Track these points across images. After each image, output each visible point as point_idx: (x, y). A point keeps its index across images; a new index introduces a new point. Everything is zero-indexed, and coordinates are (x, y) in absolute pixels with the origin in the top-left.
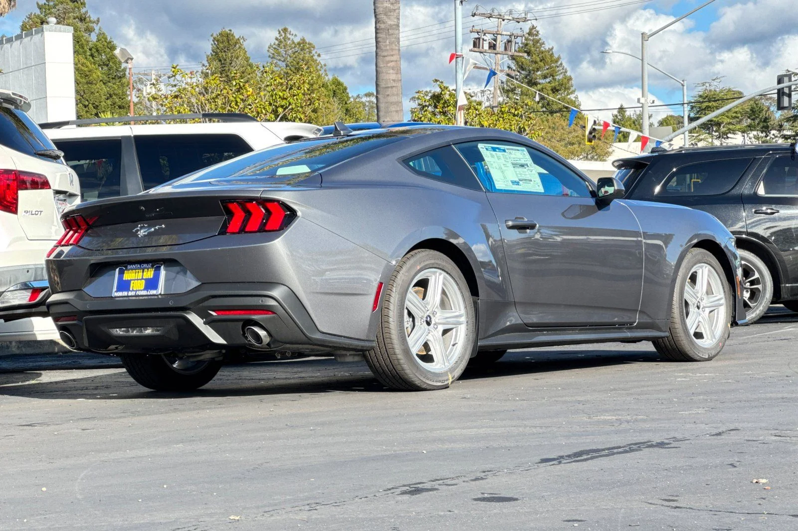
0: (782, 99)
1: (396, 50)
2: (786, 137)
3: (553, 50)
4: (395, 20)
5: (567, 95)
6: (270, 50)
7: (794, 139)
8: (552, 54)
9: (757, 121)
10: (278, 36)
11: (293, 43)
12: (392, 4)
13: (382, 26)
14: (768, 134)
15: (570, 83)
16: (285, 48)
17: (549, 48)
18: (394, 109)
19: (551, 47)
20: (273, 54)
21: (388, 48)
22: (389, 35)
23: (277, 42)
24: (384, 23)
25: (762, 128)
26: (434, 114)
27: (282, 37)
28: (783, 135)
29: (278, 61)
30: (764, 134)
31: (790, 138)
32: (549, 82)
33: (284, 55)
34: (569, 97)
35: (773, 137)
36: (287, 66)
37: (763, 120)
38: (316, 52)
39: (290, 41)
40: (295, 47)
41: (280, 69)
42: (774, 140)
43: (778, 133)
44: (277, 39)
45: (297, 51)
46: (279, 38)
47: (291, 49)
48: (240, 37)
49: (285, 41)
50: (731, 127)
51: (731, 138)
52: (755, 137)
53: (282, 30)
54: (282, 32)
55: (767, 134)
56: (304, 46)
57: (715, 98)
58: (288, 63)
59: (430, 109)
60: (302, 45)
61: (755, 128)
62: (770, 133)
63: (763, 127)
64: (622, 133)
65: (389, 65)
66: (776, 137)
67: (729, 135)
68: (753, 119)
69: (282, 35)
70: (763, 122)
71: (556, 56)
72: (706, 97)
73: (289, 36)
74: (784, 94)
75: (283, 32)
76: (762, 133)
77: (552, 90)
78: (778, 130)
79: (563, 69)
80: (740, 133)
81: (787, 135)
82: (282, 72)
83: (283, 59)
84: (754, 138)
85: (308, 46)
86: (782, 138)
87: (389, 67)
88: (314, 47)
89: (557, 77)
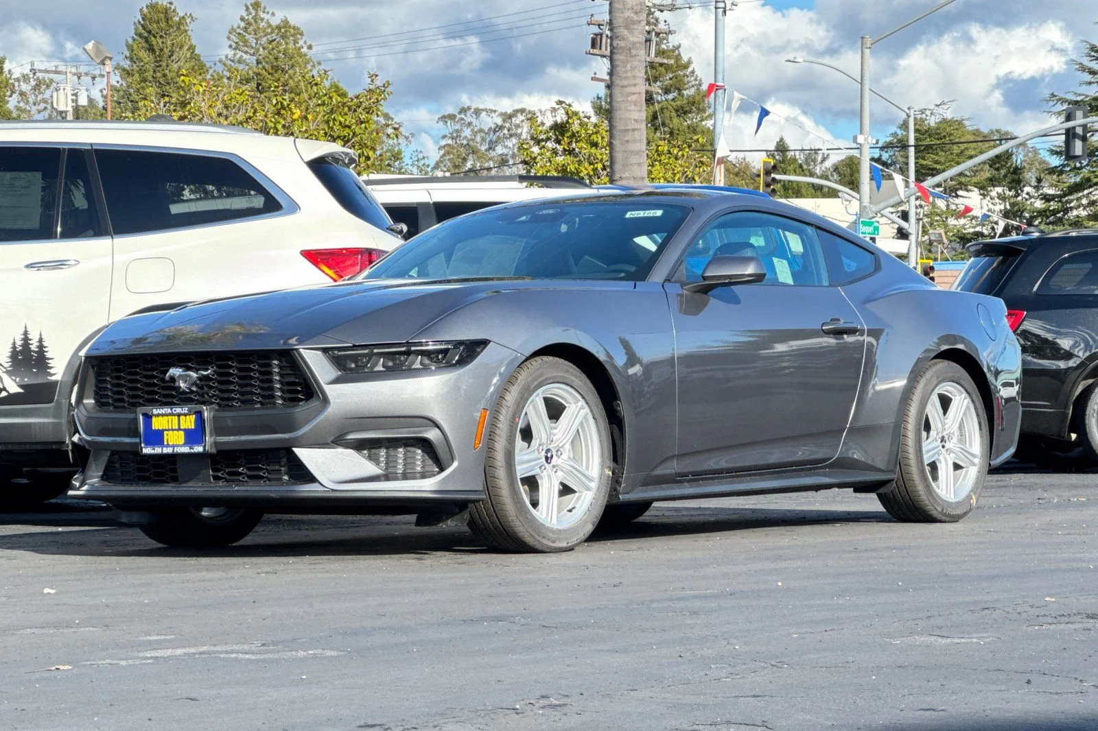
0: (1072, 143)
1: (640, 77)
2: (1047, 199)
3: (680, 49)
4: (640, 36)
5: (701, 121)
6: (232, 37)
7: (1060, 201)
8: (679, 54)
9: (1003, 172)
10: (244, 14)
11: (270, 26)
12: (636, 13)
13: (622, 44)
14: (1019, 191)
15: (706, 102)
16: (255, 34)
17: (673, 46)
18: (635, 161)
19: (676, 44)
20: (236, 43)
21: (629, 74)
22: (632, 57)
23: (243, 24)
24: (624, 39)
25: (1010, 183)
26: (555, 152)
27: (250, 16)
28: (1042, 194)
29: (243, 54)
30: (1012, 193)
31: (1053, 199)
32: (673, 100)
33: (254, 46)
34: (704, 123)
35: (1027, 197)
36: (258, 62)
37: (1012, 170)
38: (305, 42)
39: (263, 24)
40: (272, 33)
41: (247, 67)
42: (1028, 202)
43: (1034, 191)
44: (242, 19)
45: (275, 39)
46: (247, 18)
47: (265, 36)
48: (186, 14)
49: (256, 22)
50: (963, 179)
51: (961, 196)
52: (999, 196)
53: (251, 5)
54: (251, 8)
55: (1017, 192)
56: (286, 31)
57: (939, 134)
58: (261, 57)
59: (550, 145)
60: (283, 30)
61: (999, 182)
62: (1022, 191)
63: (1013, 181)
64: (782, 183)
65: (629, 99)
66: (1031, 197)
67: (960, 193)
68: (997, 169)
69: (250, 14)
70: (1012, 173)
71: (685, 58)
72: (926, 131)
73: (262, 15)
74: (1075, 135)
75: (253, 8)
76: (1010, 190)
77: (677, 111)
78: (1035, 187)
79: (696, 80)
80: (976, 189)
81: (1050, 195)
82: (250, 72)
83: (252, 51)
84: (998, 198)
85: (292, 31)
86: (1042, 199)
87: (630, 102)
88: (302, 34)
89: (685, 93)
